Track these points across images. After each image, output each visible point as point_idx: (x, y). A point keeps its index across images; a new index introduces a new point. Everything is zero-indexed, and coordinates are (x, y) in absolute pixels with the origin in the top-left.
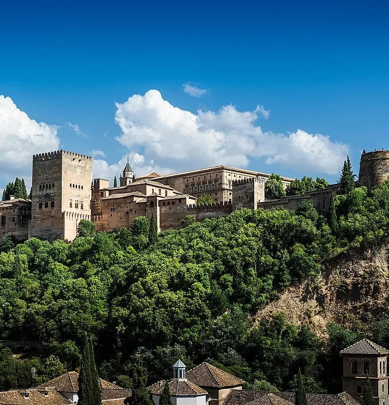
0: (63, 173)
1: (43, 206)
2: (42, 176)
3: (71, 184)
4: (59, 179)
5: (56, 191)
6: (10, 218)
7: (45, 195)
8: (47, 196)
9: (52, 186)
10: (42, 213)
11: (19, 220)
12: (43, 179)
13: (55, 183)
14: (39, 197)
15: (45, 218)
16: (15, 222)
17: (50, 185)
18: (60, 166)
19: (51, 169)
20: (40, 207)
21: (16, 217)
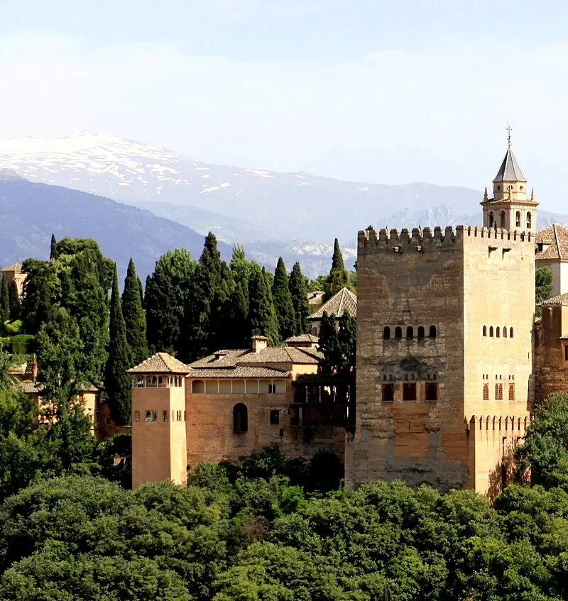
0: (466, 297)
1: (398, 395)
2: (391, 301)
3: (485, 328)
4: (456, 314)
5: (442, 350)
6: (262, 414)
7: (404, 361)
8: (411, 364)
9: (427, 333)
10: (395, 416)
11: (294, 421)
12: (394, 310)
13: (441, 327)
14: (384, 364)
15: (406, 430)
16: (280, 426)
17: (421, 330)
18: (455, 275)
19: (427, 280)
20: (388, 394)
21: (283, 411)
